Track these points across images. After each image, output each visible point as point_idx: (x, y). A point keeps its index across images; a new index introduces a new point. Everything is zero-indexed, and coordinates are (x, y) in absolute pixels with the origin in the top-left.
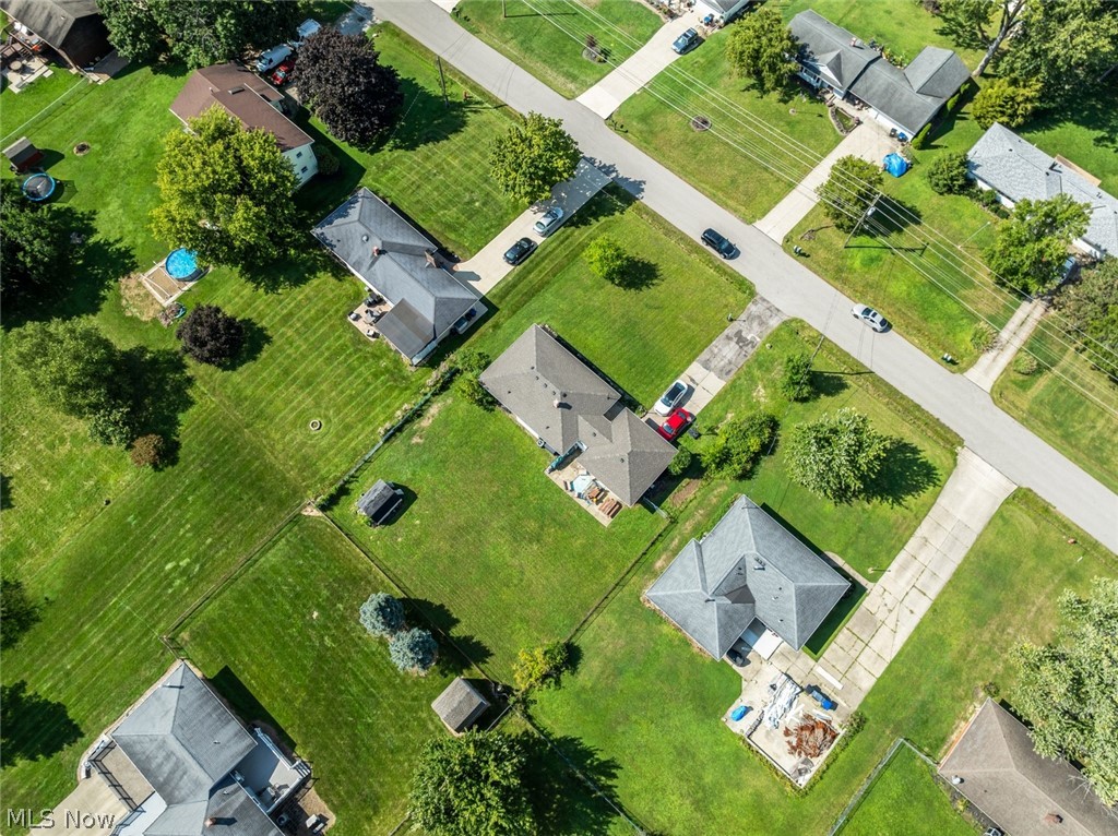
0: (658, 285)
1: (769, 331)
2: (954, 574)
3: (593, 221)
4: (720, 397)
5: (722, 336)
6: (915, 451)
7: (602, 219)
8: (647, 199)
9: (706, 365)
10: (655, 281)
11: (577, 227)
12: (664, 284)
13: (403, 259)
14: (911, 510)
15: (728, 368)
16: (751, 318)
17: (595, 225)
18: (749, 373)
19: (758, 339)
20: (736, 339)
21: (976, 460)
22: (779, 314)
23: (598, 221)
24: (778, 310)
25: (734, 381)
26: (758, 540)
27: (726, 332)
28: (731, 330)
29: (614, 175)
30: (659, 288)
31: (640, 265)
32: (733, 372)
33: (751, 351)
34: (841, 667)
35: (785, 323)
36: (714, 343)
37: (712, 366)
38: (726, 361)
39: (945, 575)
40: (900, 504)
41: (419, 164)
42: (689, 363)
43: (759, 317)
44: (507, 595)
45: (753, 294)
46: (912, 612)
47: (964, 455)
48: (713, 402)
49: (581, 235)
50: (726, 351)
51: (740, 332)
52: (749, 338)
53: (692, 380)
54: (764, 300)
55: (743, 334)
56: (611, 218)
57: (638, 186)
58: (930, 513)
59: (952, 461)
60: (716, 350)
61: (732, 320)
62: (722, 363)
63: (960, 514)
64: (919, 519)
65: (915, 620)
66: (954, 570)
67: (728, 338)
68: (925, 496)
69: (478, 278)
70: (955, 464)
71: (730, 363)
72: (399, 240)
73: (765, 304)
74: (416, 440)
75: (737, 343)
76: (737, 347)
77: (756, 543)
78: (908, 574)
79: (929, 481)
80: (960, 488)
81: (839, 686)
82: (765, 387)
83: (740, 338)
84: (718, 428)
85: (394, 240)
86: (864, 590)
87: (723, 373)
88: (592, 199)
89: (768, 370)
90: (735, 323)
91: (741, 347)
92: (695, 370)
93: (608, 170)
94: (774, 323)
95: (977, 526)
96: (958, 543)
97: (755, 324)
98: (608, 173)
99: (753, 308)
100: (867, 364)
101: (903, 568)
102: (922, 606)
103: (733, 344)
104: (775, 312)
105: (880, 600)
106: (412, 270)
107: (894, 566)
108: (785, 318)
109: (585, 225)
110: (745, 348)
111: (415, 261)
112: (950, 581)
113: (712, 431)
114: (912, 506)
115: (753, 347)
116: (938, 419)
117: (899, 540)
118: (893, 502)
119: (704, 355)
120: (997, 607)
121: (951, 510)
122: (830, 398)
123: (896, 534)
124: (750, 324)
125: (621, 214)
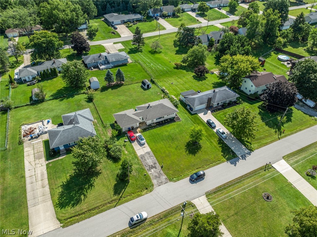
1: (151, 178)
2: (26, 190)
4: (134, 152)
5: (157, 162)
6: (73, 205)
7: (220, 148)
8: (226, 165)
9: (148, 153)
10: (187, 152)
11: (218, 141)
12: (186, 154)
13: (211, 96)
14: (56, 189)
15: (143, 158)
16: (160, 174)
17: (218, 146)
18: (138, 163)
19: (150, 173)
20: (153, 165)
21: (52, 228)
22: (158, 185)
24: (159, 186)
25: (138, 158)
26: (81, 129)
28: (158, 165)
29: (241, 158)
31: (196, 151)
32: (141, 159)
33: (146, 168)
34: (35, 146)
35: (153, 185)
36: (155, 158)
37: (146, 155)
38: (146, 159)
39: (28, 187)
40: (61, 186)
42: (151, 148)
43: (159, 177)
44: (111, 97)
45: (171, 180)
46: (29, 170)
47: (58, 224)
48: (133, 149)
49: (214, 141)
50: (150, 161)
51: (156, 168)
52: (152, 170)
53: (144, 147)
54: (167, 183)
55: (154, 169)
56: (221, 151)
57: (234, 163)
58: (50, 195)
59: (60, 218)
60: (152, 158)
61: (162, 167)
62: (146, 158)
63: (40, 207)
64: (51, 189)
65: (26, 170)
66: (27, 190)
67: (155, 164)
68: (56, 197)
69: (204, 114)
70: (58, 219)
71: (145, 160)
72: (217, 96)
73: (165, 182)
74: (159, 93)
75: (152, 165)
76: (150, 165)
77: (80, 128)
78: (39, 175)
79: (60, 202)
81: (32, 143)
83: (152, 167)
84: (124, 148)
86: (47, 160)
87: (143, 157)
88: (230, 149)
90: (160, 168)
91: (149, 166)
92: (147, 149)
93: (244, 157)
94: (155, 182)
95: (31, 210)
96: (33, 198)
97: (157, 175)
98: (242, 156)
99: (164, 177)
100: (119, 207)
101: (42, 175)
102: (27, 174)
103: (152, 164)
104: (159, 184)
105: (41, 163)
107: (45, 172)
108: (155, 186)
110: (148, 167)
112: (25, 187)
113: (124, 146)
114: (57, 190)
115: (148, 170)
116: (79, 222)
117: (51, 178)
118: (64, 184)
119: (152, 154)
121: (44, 204)
122: (113, 185)
123: (54, 178)
124: (157, 173)
125: (222, 155)
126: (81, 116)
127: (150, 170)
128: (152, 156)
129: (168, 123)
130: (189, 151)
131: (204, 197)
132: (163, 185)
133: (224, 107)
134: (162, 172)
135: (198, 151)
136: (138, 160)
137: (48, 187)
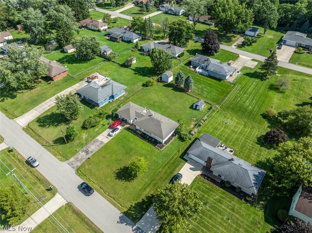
0: (117, 170)
1: (75, 156)
2: (45, 101)
3: (145, 199)
4: (99, 134)
5: (94, 152)
6: (39, 125)
7: (140, 200)
8: (117, 214)
9: (102, 143)
10: (118, 171)
11: (152, 195)
12: (114, 171)
13: (221, 160)
15: (94, 142)
16: (81, 160)
17: (143, 197)
18: (88, 141)
19: (80, 153)
20: (89, 152)
21: (22, 125)
22: (69, 163)
23: (143, 199)
24: (69, 164)
25: (93, 139)
27: (92, 154)
29: (135, 227)
30: (116, 168)
31: (123, 178)
32: (93, 141)
33: (84, 149)
35: (68, 160)
36: (98, 150)
37: (100, 142)
38: (94, 145)
40: (52, 112)
41: (240, 226)
42: (108, 142)
43: (77, 161)
44: (161, 93)
45: (77, 170)
47: (25, 126)
48: (102, 133)
49: (150, 191)
50: (93, 148)
51: (86, 155)
52: (84, 153)
53: (107, 138)
54: (73, 168)
55: (85, 154)
56: (136, 202)
57: (122, 220)
58: (45, 111)
59: (30, 124)
60: (97, 147)
61: (89, 158)
62: (96, 144)
63: (36, 112)
64: (49, 110)
67: (91, 152)
68: (44, 115)
69: (191, 169)
70: (29, 124)
72: (227, 166)
73: (73, 166)
74: (195, 119)
76: (89, 150)
79: (40, 118)
80: (31, 118)
81: (84, 84)
82: (83, 138)
83: (87, 152)
84: (101, 126)
85: (228, 165)
87: (96, 141)
88: (146, 212)
89: (80, 143)
90: (88, 158)
91: (88, 149)
92: (106, 141)
94: (72, 159)
96: (40, 106)
97: (80, 158)
98: (138, 228)
99: (79, 164)
100: (42, 148)
103: (91, 150)
106: (216, 155)
108: (67, 161)
109: (148, 197)
110: (86, 149)
111: (217, 161)
113: (103, 125)
114: (49, 112)
115: (83, 150)
116: (27, 134)
118: (54, 113)
119: (102, 145)
120: (38, 96)
121: (38, 113)
124: (82, 157)
125: (131, 205)
126: (112, 87)
127: (83, 152)
128: (99, 147)
129: (150, 142)
130: (119, 172)
131: (65, 202)
132: (70, 167)
133: (223, 185)
134: (84, 160)
135: (123, 180)
136: (91, 140)
137: (50, 107)
